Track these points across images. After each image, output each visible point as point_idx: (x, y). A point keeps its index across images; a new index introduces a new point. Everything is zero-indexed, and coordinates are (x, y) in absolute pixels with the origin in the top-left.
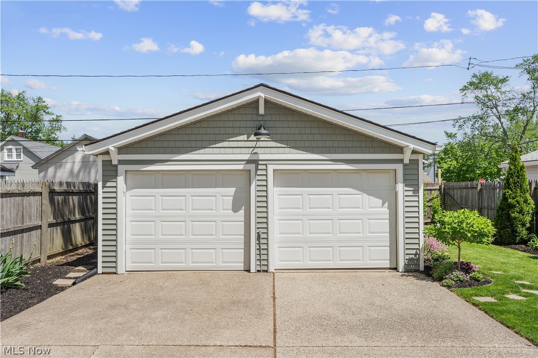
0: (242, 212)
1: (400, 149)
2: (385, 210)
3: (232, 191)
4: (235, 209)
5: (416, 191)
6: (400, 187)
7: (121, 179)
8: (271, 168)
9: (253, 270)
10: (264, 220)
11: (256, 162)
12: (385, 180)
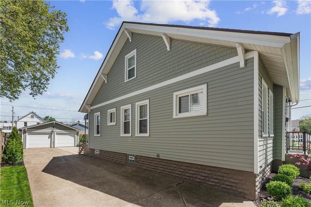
0: (50, 139)
1: (76, 130)
2: (74, 139)
3: (48, 136)
4: (49, 138)
5: (78, 136)
6: (76, 135)
7: (27, 133)
8: (55, 132)
9: (52, 147)
10: (54, 140)
11: (53, 131)
12: (74, 134)
